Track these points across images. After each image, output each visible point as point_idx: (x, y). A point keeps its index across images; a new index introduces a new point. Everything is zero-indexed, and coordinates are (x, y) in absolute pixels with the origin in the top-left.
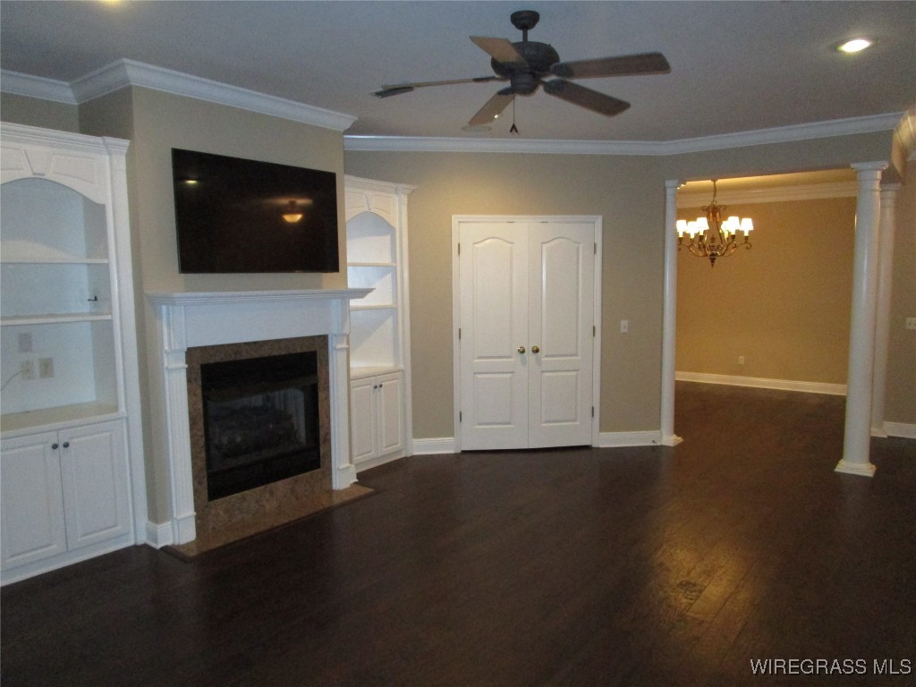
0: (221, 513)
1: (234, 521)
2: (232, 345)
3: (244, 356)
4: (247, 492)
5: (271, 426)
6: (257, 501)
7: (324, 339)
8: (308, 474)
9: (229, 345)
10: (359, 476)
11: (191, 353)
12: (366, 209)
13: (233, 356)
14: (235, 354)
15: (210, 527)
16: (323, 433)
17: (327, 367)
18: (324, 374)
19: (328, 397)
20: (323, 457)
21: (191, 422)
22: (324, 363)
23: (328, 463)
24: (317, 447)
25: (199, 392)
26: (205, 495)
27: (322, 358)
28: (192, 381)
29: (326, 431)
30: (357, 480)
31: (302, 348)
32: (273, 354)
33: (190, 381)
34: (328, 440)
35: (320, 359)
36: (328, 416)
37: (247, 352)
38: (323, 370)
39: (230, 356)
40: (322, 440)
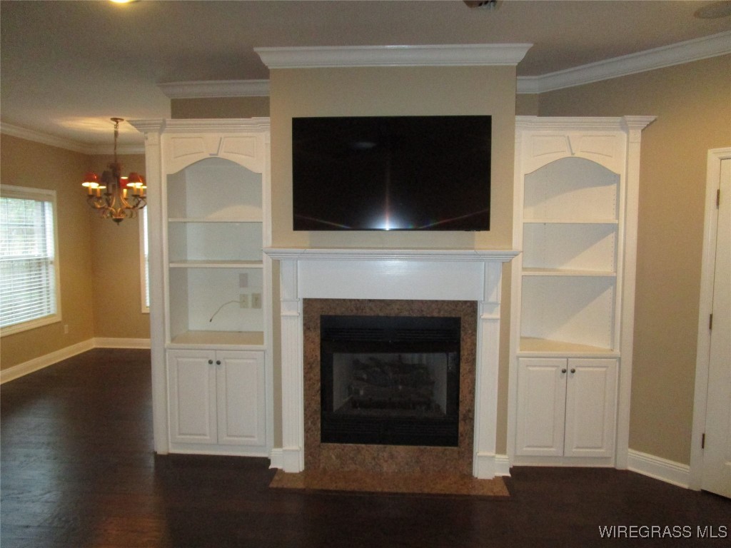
0: (333, 457)
1: (346, 469)
2: (354, 300)
3: (368, 313)
4: (363, 445)
5: (400, 387)
6: (374, 458)
7: (472, 307)
8: (440, 448)
9: (351, 300)
10: (513, 470)
11: (308, 303)
12: (568, 154)
13: (355, 311)
14: (357, 309)
15: (321, 466)
16: (462, 409)
17: (473, 337)
18: (469, 344)
19: (472, 371)
20: (462, 436)
21: (309, 366)
22: (470, 332)
23: (468, 444)
24: (456, 423)
25: (318, 340)
26: (317, 435)
27: (467, 326)
28: (311, 329)
29: (467, 408)
30: (509, 475)
31: (439, 312)
32: (402, 315)
33: (309, 329)
34: (470, 418)
35: (463, 326)
36: (472, 392)
37: (371, 309)
38: (469, 340)
39: (352, 311)
40: (461, 417)
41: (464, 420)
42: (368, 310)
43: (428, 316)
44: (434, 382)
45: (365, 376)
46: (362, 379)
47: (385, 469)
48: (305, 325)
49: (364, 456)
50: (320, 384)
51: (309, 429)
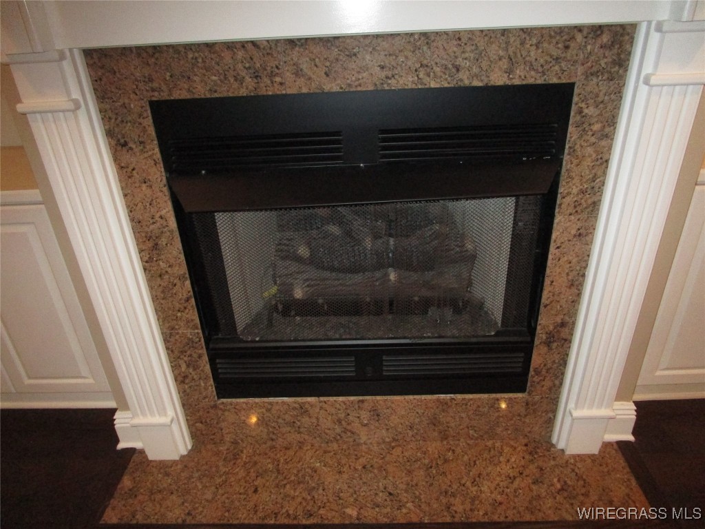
6: (338, 421)
7: (616, 46)
10: (640, 429)
11: (103, 65)
16: (545, 321)
17: (603, 143)
18: (588, 162)
19: (585, 235)
20: (538, 372)
21: (150, 244)
22: (596, 127)
23: (550, 389)
24: (527, 349)
25: (158, 174)
26: (206, 389)
27: (590, 111)
28: (131, 145)
29: (559, 320)
30: (631, 438)
31: (509, 72)
32: (395, 84)
33: (125, 144)
34: (562, 338)
35: (580, 111)
36: (576, 284)
37: (298, 73)
38: (590, 150)
39: (242, 81)
40: (541, 335)
41: (548, 343)
42: (289, 76)
43: (476, 83)
44: (474, 257)
45: (303, 251)
46: (299, 259)
47: (364, 439)
48: (109, 134)
49: (317, 419)
50: (188, 283)
51: (185, 377)
